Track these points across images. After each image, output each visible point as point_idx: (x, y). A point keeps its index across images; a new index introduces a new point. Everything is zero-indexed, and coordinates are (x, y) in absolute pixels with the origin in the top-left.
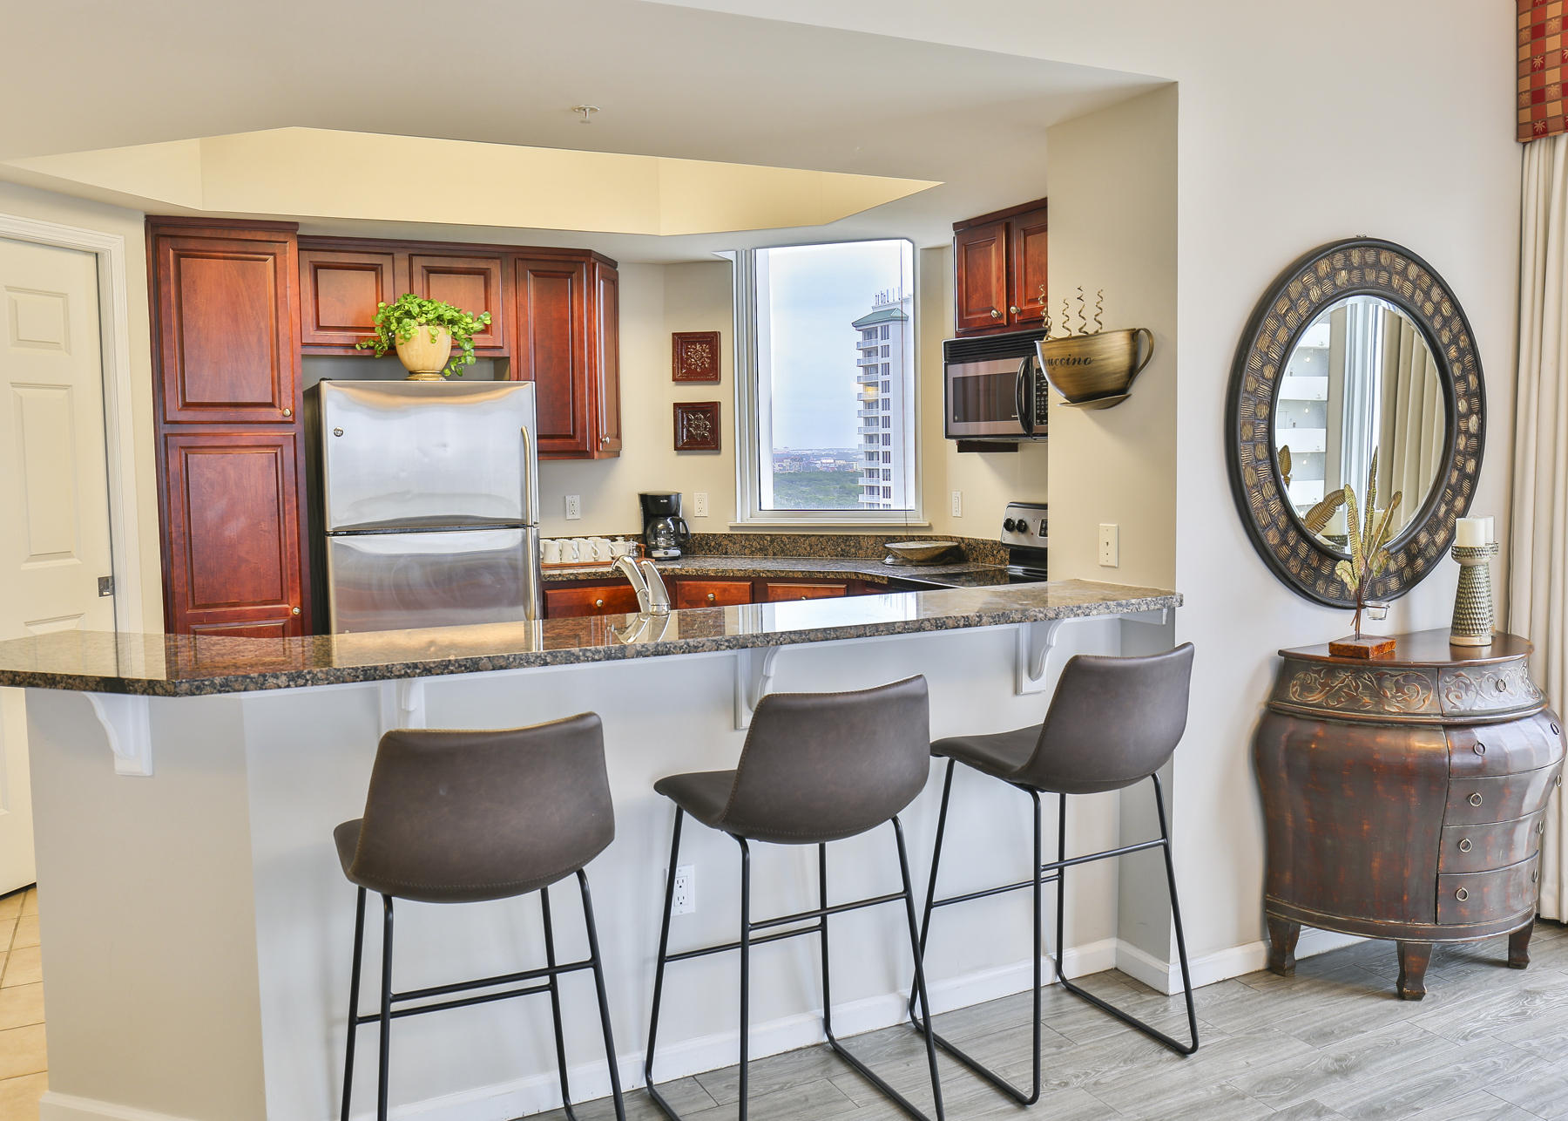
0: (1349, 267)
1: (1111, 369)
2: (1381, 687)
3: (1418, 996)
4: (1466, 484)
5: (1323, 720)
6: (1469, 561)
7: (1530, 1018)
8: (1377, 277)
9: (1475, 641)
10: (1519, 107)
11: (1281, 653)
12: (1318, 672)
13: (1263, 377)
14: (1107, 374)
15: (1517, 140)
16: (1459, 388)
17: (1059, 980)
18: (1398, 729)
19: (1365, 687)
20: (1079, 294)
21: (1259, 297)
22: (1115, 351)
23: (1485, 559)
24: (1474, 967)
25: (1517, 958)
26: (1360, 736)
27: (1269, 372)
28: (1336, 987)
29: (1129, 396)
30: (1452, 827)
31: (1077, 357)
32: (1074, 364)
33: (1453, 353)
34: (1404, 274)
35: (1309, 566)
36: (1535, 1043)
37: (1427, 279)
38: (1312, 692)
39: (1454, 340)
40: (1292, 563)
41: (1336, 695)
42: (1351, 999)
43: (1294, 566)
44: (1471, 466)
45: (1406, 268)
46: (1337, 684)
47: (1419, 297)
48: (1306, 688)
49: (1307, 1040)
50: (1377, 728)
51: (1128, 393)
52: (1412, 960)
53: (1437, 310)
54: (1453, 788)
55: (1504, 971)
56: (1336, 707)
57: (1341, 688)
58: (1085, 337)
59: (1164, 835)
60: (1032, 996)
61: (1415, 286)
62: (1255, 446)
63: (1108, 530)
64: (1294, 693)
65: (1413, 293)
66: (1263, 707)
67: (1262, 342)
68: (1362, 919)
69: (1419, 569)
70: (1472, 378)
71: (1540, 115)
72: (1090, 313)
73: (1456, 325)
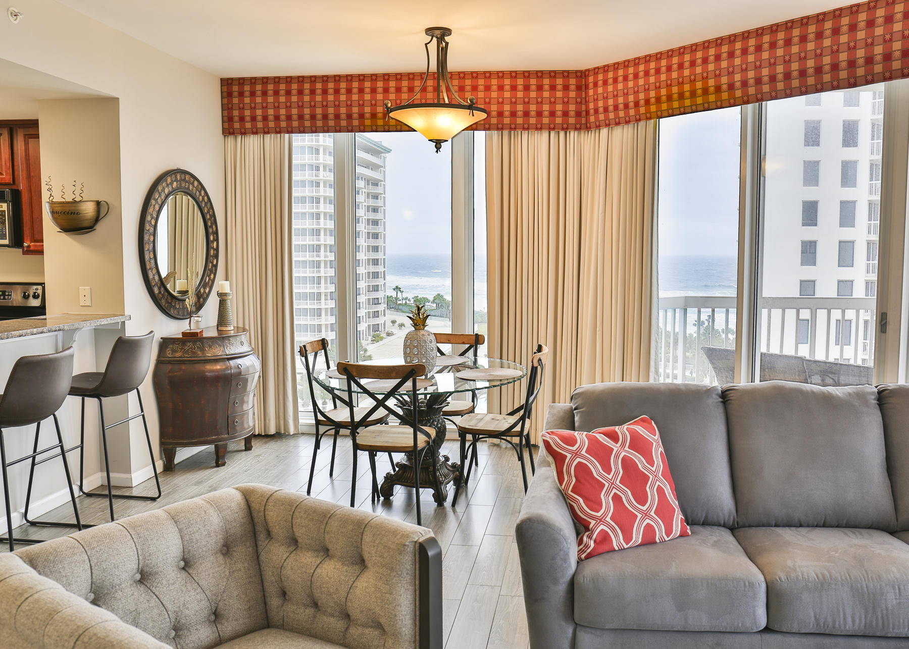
0: (176, 180)
1: (89, 217)
2: (204, 347)
3: (224, 464)
4: (214, 269)
5: (182, 362)
6: (225, 298)
7: (261, 462)
8: (185, 185)
9: (229, 329)
10: (223, 122)
11: (161, 338)
12: (179, 344)
13: (151, 224)
14: (87, 220)
15: (223, 134)
16: (210, 230)
17: (81, 493)
18: (212, 362)
19: (198, 347)
20: (74, 183)
21: (147, 191)
22: (89, 209)
23: (230, 297)
24: (235, 453)
25: (248, 448)
26: (199, 367)
27: (153, 222)
28: (194, 469)
29: (95, 229)
30: (232, 397)
31: (73, 212)
32: (71, 214)
33: (208, 217)
34: (193, 184)
35: (168, 302)
36: (267, 467)
37: (200, 187)
38: (176, 352)
39: (208, 212)
40: (163, 301)
41: (187, 352)
42: (201, 472)
43: (163, 302)
44: (215, 262)
45: (193, 182)
46: (186, 348)
47: (198, 193)
48: (174, 351)
49: (195, 485)
50: (205, 363)
51: (95, 228)
52: (221, 450)
53: (203, 199)
54: (233, 382)
55: (244, 453)
56: (187, 357)
57: (188, 349)
58: (74, 202)
59: (142, 411)
60: (72, 502)
61: (197, 189)
62: (149, 252)
63: (85, 290)
64: (169, 354)
65: (196, 192)
66: (155, 362)
67: (150, 210)
68: (203, 439)
69: (201, 303)
70: (214, 227)
71: (231, 126)
72: (77, 193)
73: (209, 205)
